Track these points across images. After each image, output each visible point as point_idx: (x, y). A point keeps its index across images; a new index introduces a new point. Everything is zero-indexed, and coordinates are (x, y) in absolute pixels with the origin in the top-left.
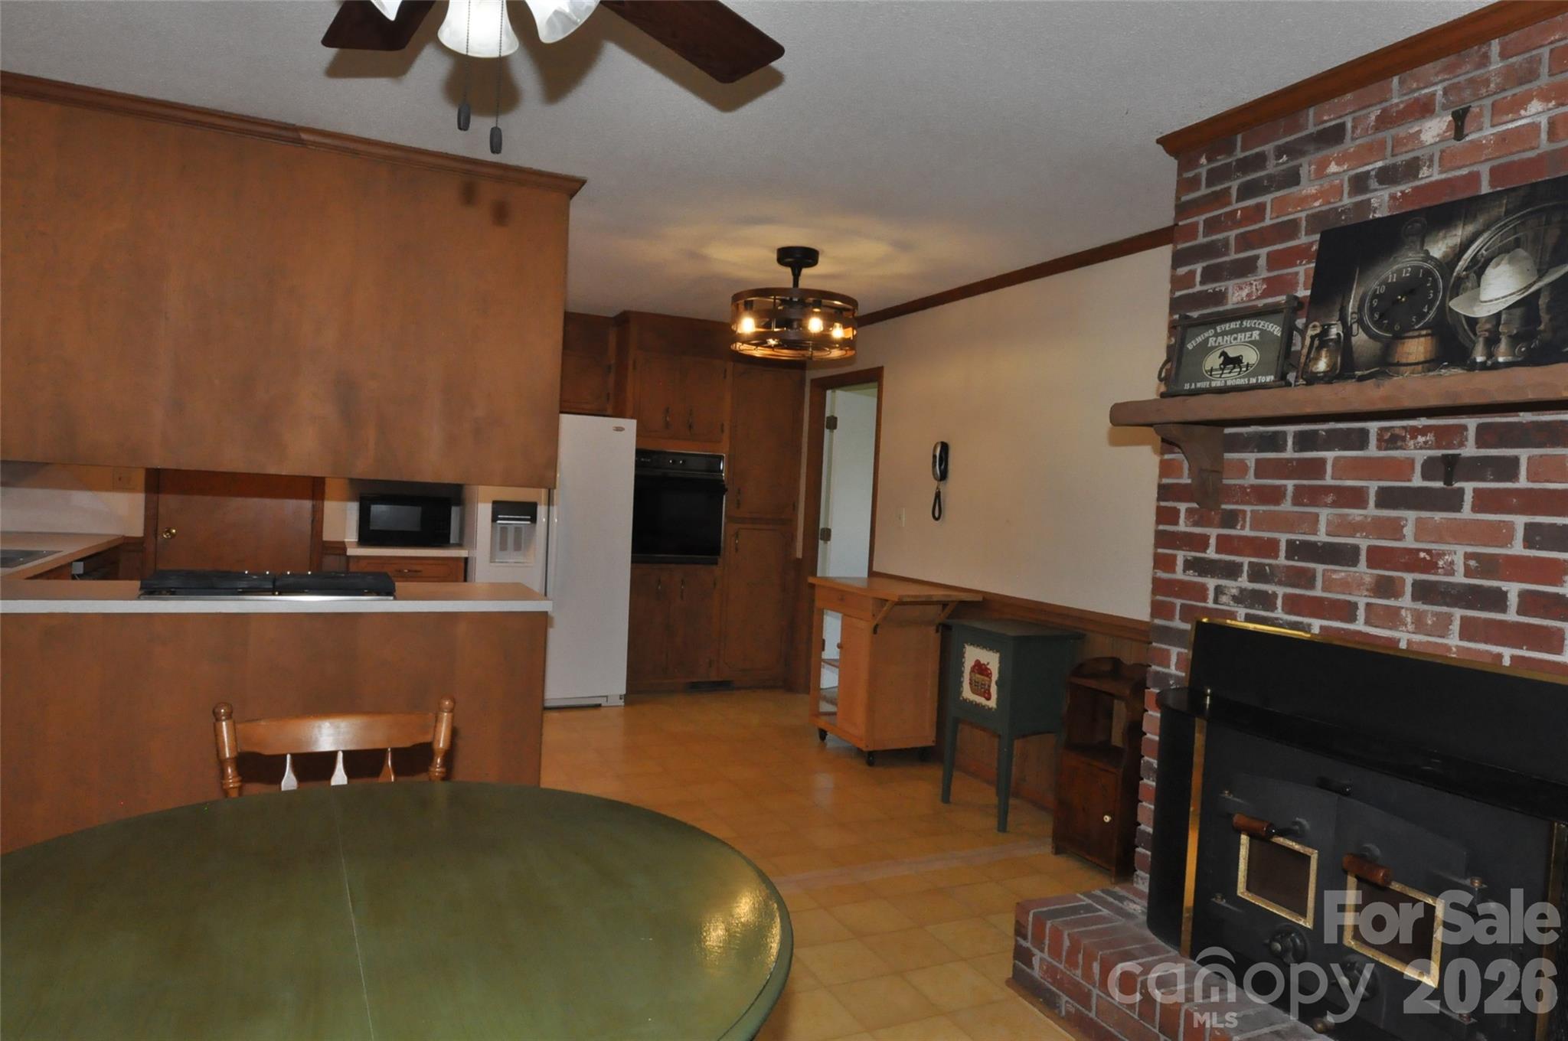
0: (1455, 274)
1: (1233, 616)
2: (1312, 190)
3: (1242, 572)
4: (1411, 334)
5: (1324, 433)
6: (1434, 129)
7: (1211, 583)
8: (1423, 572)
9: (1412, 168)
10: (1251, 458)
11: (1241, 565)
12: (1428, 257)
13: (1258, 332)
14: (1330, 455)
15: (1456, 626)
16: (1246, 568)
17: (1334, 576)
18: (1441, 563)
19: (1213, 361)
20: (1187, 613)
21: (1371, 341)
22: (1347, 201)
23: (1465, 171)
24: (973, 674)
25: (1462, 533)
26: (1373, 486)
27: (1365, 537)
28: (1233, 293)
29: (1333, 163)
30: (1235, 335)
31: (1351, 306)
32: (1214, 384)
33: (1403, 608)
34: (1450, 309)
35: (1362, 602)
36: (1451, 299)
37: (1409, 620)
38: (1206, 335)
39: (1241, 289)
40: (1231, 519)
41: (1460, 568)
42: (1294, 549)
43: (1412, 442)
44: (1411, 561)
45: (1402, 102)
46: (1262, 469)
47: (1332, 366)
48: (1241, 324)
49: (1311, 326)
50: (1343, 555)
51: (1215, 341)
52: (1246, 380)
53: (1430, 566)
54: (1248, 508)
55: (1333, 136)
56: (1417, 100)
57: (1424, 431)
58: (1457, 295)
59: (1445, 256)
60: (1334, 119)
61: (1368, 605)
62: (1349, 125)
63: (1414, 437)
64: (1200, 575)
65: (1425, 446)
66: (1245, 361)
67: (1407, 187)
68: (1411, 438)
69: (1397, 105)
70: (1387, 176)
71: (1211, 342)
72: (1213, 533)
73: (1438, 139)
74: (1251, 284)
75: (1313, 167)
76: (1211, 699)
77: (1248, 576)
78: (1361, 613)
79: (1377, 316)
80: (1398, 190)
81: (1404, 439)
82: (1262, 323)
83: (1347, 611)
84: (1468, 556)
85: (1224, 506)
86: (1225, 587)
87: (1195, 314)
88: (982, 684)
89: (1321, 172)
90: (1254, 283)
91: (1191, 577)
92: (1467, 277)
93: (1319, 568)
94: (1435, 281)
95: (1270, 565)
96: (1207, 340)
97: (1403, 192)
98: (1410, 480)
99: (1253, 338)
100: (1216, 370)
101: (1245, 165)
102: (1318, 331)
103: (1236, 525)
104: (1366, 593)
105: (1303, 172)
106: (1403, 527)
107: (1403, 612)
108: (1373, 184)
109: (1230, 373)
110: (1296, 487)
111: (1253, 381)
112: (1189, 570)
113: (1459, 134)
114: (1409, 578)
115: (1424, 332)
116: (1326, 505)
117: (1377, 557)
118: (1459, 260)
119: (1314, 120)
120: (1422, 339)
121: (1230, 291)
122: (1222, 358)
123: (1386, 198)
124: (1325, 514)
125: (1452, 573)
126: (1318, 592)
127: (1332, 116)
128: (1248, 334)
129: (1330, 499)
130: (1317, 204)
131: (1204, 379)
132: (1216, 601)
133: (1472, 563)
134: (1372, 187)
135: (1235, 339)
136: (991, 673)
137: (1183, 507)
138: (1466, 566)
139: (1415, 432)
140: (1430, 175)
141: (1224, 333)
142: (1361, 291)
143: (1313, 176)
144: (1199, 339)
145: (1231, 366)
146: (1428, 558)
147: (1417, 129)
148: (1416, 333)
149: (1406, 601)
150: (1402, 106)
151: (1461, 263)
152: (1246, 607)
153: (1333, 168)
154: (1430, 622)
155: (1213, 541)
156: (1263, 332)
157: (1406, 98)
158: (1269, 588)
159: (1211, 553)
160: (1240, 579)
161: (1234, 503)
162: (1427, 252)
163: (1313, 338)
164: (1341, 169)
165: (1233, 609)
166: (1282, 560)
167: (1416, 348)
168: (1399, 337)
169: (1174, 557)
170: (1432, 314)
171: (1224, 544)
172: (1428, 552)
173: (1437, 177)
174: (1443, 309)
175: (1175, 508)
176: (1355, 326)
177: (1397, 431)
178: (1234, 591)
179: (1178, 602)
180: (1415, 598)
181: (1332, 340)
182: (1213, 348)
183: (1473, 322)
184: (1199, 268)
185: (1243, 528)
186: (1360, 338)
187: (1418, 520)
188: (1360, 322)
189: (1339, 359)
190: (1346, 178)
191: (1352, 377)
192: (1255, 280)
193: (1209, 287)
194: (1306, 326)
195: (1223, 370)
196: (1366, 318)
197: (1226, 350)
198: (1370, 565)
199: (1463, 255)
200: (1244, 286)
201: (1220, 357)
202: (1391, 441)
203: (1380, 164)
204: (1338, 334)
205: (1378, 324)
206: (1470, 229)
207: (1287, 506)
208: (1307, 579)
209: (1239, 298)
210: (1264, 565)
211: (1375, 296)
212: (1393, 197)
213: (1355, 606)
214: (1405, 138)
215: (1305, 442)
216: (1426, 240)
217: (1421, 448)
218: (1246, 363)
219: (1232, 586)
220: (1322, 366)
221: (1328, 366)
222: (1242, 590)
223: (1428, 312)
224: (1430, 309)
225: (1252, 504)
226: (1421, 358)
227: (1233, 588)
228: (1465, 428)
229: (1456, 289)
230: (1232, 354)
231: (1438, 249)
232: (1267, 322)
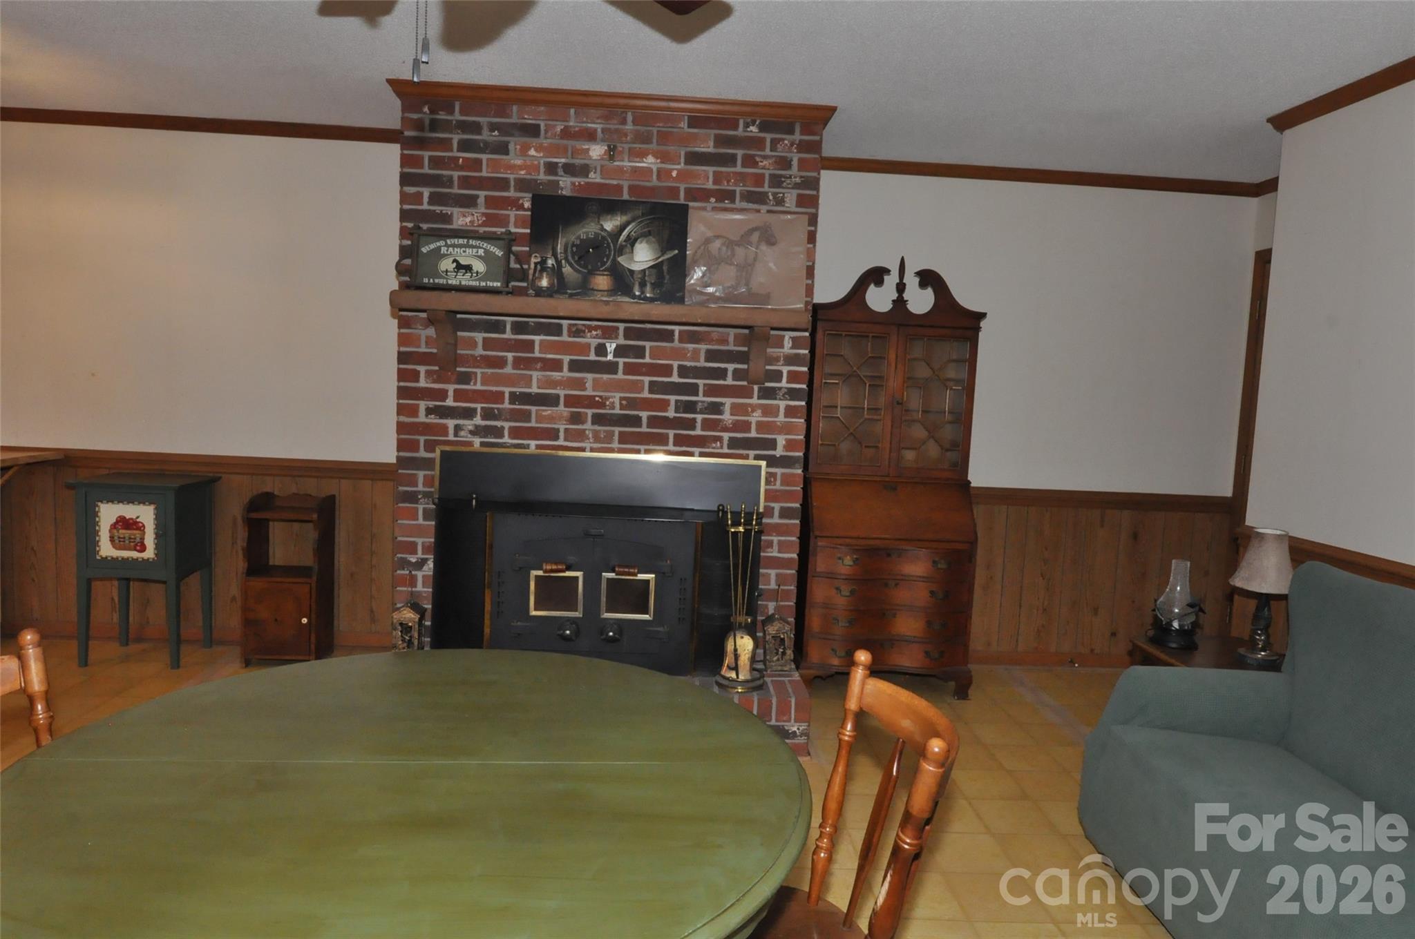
0: (619, 242)
1: (470, 444)
2: (519, 162)
3: (476, 413)
4: (598, 272)
5: (533, 324)
6: (597, 151)
7: (451, 423)
8: (598, 408)
9: (584, 170)
10: (479, 337)
11: (475, 409)
12: (603, 229)
13: (483, 250)
14: (537, 338)
15: (616, 437)
16: (479, 410)
17: (544, 413)
18: (608, 403)
19: (446, 265)
20: (430, 446)
21: (575, 273)
22: (542, 177)
23: (615, 182)
24: (115, 531)
25: (619, 386)
26: (566, 359)
27: (564, 389)
28: (458, 218)
29: (533, 149)
30: (464, 249)
31: (559, 248)
32: (450, 282)
33: (586, 429)
34: (618, 262)
35: (562, 428)
36: (619, 257)
37: (590, 436)
38: (438, 244)
39: (464, 216)
40: (466, 378)
41: (617, 405)
42: (514, 398)
43: (589, 334)
44: (590, 402)
45: (577, 126)
46: (487, 344)
47: (551, 285)
48: (468, 242)
49: (533, 255)
50: (551, 401)
51: (447, 251)
52: (478, 282)
53: (602, 405)
54: (479, 371)
55: (533, 131)
56: (587, 129)
57: (596, 328)
58: (622, 255)
59: (612, 230)
60: (531, 119)
61: (566, 430)
62: (542, 128)
63: (590, 331)
64: (441, 418)
65: (596, 337)
66: (475, 269)
67: (582, 181)
68: (588, 332)
69: (574, 127)
70: (570, 169)
71: (444, 250)
72: (451, 388)
73: (599, 158)
74: (473, 215)
75: (518, 147)
76: (476, 501)
77: (481, 415)
78: (562, 435)
79: (576, 258)
80: (577, 180)
81: (584, 332)
82: (485, 244)
83: (554, 435)
84: (621, 399)
85: (458, 369)
86: (464, 425)
87: (425, 226)
88: (130, 538)
89: (524, 150)
90: (476, 215)
91: (433, 420)
92: (626, 246)
93: (533, 409)
94: (608, 244)
95: (498, 409)
96: (439, 248)
97: (579, 183)
98: (588, 356)
99: (479, 254)
100: (451, 272)
101: (464, 127)
102: (539, 260)
103: (470, 381)
104: (565, 422)
105: (511, 147)
106: (586, 383)
107: (587, 432)
108: (561, 172)
109: (463, 275)
110: (515, 357)
111: (483, 284)
112: (431, 414)
113: (612, 158)
114: (590, 412)
115: (606, 273)
116: (536, 370)
117: (571, 401)
118: (621, 235)
119: (516, 115)
120: (605, 277)
121: (455, 216)
122: (455, 264)
123: (569, 183)
124: (536, 375)
125: (613, 408)
126: (533, 424)
127: (531, 117)
128: (475, 250)
129: (539, 365)
130: (523, 172)
131: (441, 277)
132: (456, 435)
133: (624, 402)
134: (560, 174)
135: (464, 252)
136: (144, 526)
137: (422, 369)
138: (621, 404)
139: (591, 329)
140: (595, 177)
141: (454, 246)
142: (564, 240)
143: (518, 153)
144: (432, 246)
145: (464, 271)
146: (600, 400)
147: (587, 147)
148: (601, 273)
149: (588, 426)
150: (577, 129)
151: (622, 237)
152: (481, 437)
153: (532, 152)
154: (602, 436)
155: (451, 393)
156: (486, 251)
157: (579, 125)
158: (498, 424)
159: (450, 402)
160: (475, 419)
161: (466, 367)
162: (602, 225)
163: (536, 264)
164: (539, 155)
165: (470, 440)
166: (507, 405)
167: (602, 281)
168: (592, 273)
169: (418, 406)
170: (609, 263)
171: (459, 395)
172: (601, 397)
173: (598, 180)
174: (615, 263)
175: (415, 370)
176: (563, 261)
177: (580, 327)
178: (471, 428)
179: (422, 439)
180: (593, 423)
181: (549, 267)
182: (445, 256)
183: (632, 272)
184: (426, 192)
185: (475, 384)
186: (567, 270)
187: (594, 380)
188: (566, 259)
189: (556, 281)
190: (542, 162)
191: (566, 293)
192: (476, 213)
193: (438, 209)
194: (529, 255)
195: (457, 272)
196: (570, 258)
197: (457, 258)
198: (566, 406)
199: (623, 232)
200: (467, 215)
201: (453, 262)
202: (577, 332)
203: (563, 160)
204: (553, 265)
205: (577, 262)
206: (625, 218)
207: (509, 369)
208: (526, 416)
209: (464, 223)
210: (493, 409)
211: (573, 245)
212: (573, 184)
213: (558, 430)
214: (579, 150)
215: (519, 328)
216: (601, 218)
217: (594, 338)
218: (475, 271)
219: (469, 424)
220: (544, 283)
221: (549, 284)
222: (477, 427)
223: (607, 262)
224: (608, 260)
225: (482, 368)
226: (606, 288)
227: (469, 425)
228: (617, 328)
229: (621, 251)
230: (463, 262)
231: (609, 225)
232: (489, 244)
